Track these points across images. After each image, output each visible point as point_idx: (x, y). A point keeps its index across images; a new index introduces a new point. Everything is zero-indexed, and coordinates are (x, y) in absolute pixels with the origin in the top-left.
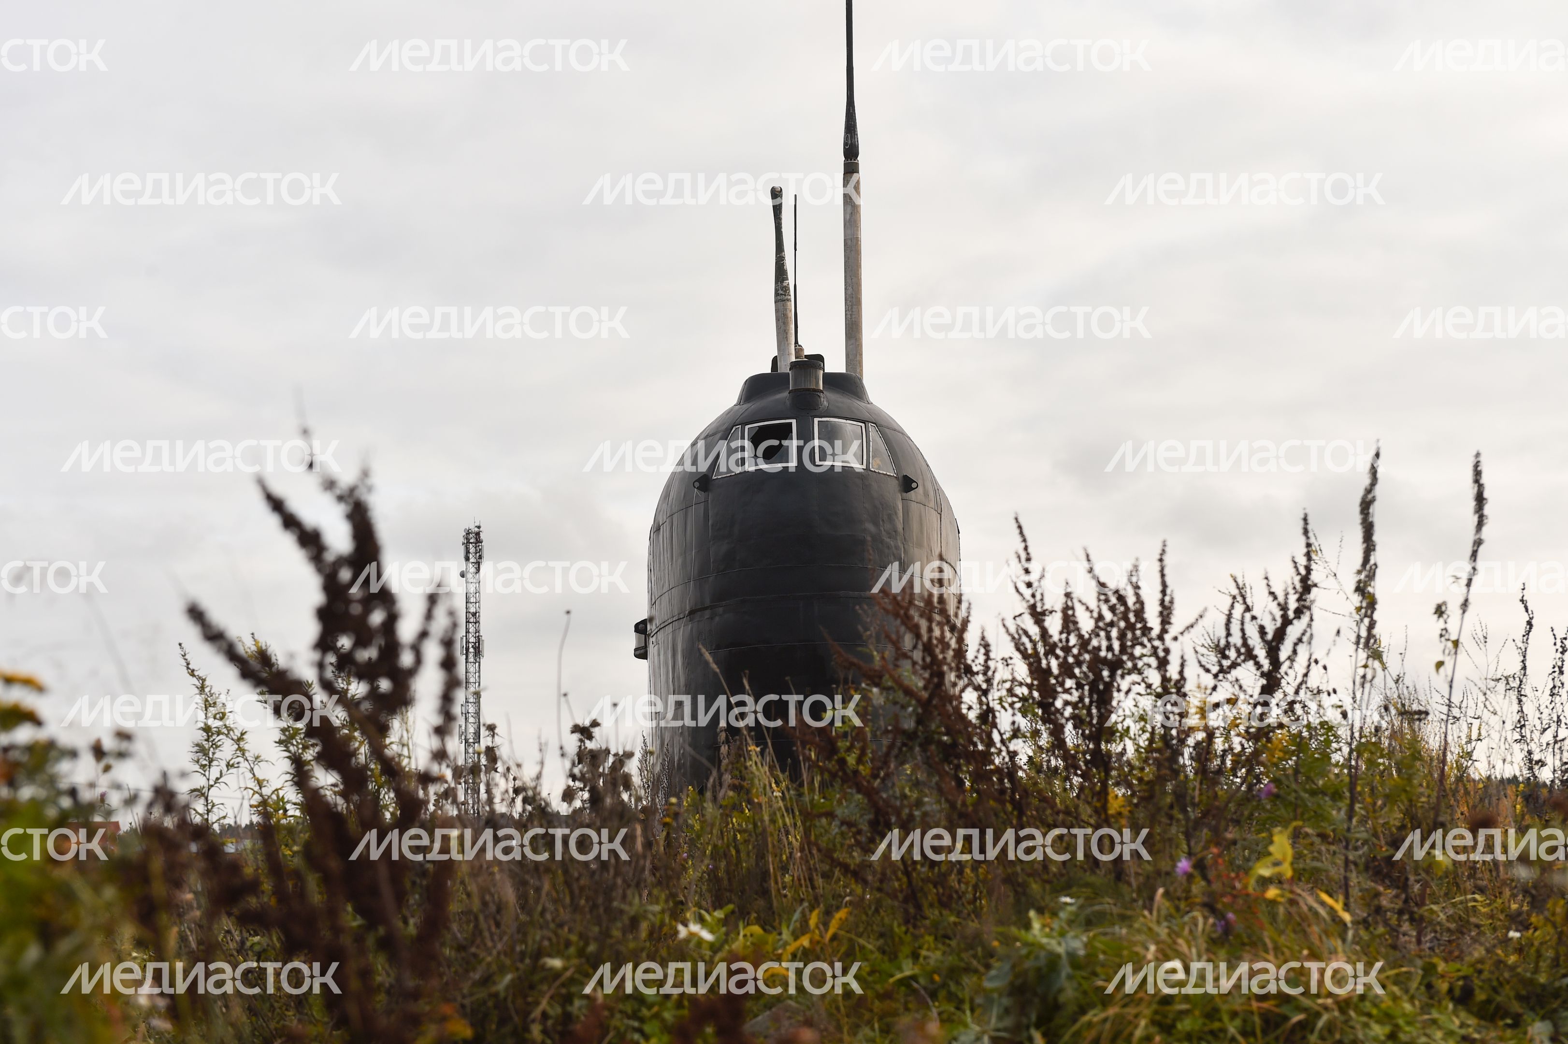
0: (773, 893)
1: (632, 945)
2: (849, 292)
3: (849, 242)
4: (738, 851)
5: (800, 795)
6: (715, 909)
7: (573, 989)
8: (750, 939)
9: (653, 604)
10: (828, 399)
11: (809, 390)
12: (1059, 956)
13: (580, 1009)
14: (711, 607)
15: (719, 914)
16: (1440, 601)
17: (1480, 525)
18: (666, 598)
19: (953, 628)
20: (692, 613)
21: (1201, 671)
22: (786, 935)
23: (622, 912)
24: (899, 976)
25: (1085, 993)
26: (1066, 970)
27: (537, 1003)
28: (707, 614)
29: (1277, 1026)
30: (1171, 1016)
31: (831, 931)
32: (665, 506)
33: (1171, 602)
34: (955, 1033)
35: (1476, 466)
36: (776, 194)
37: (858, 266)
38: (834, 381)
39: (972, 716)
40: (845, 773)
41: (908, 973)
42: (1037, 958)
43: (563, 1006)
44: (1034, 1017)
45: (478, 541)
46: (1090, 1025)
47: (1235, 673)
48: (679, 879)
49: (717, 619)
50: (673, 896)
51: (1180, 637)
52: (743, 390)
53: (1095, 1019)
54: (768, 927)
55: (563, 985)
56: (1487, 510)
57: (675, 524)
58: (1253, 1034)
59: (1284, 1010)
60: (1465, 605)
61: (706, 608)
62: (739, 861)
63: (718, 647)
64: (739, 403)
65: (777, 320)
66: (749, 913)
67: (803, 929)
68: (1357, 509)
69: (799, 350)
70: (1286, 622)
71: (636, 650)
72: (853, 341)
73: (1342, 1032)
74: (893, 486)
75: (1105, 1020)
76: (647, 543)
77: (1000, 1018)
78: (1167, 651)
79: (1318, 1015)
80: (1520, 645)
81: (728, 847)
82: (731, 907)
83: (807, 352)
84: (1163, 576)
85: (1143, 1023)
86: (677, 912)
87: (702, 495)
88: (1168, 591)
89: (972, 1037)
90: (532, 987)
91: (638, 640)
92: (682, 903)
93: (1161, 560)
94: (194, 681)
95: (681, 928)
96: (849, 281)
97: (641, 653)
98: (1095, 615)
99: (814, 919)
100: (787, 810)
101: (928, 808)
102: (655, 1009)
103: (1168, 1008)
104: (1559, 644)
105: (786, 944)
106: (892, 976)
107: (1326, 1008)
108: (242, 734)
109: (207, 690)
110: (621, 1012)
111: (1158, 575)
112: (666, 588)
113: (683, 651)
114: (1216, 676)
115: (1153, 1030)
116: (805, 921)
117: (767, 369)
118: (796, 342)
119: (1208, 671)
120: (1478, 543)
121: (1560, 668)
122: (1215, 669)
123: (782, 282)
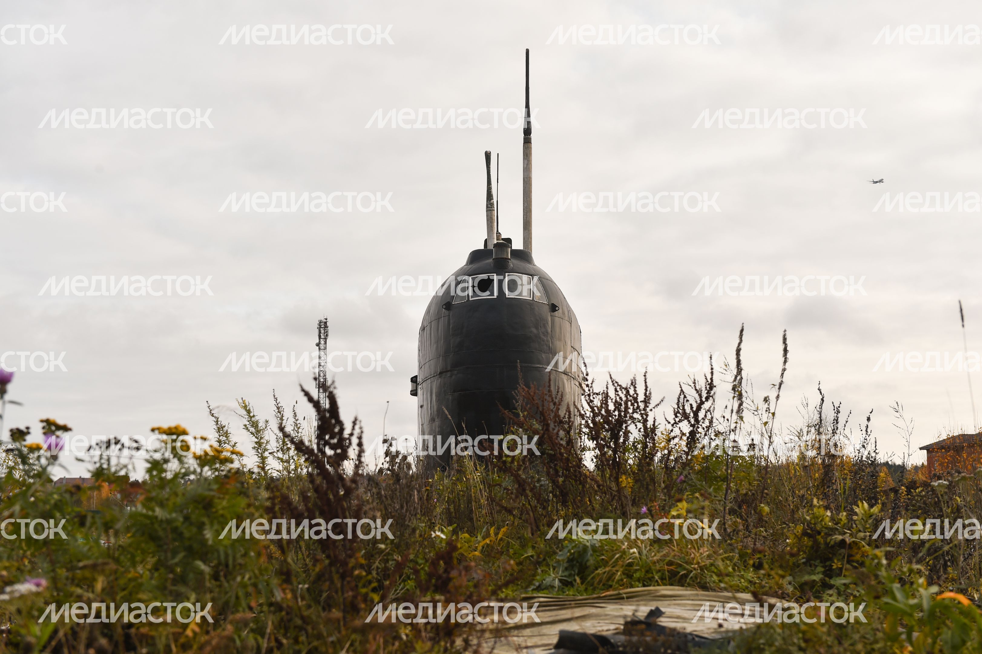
0: (475, 519)
1: (413, 540)
2: (525, 206)
3: (526, 179)
4: (459, 500)
5: (488, 475)
6: (448, 526)
7: (389, 557)
8: (464, 539)
9: (420, 368)
10: (513, 263)
11: (503, 258)
12: (588, 547)
13: (391, 565)
14: (451, 371)
15: (450, 528)
16: (766, 396)
17: (785, 362)
18: (427, 364)
19: (555, 404)
20: (441, 373)
21: (666, 423)
22: (479, 538)
23: (408, 526)
24: (526, 555)
25: (597, 561)
26: (590, 552)
27: (375, 563)
28: (449, 374)
29: (676, 575)
30: (632, 571)
31: (500, 536)
32: (427, 317)
33: (650, 394)
34: (544, 577)
35: (785, 335)
36: (488, 156)
37: (530, 192)
38: (517, 254)
39: (564, 443)
40: (506, 467)
41: (530, 554)
42: (579, 547)
43: (385, 564)
44: (577, 571)
45: (326, 327)
46: (598, 574)
47: (680, 425)
48: (432, 512)
49: (454, 377)
50: (430, 520)
51: (653, 409)
52: (469, 257)
53: (601, 572)
54: (472, 535)
55: (385, 555)
56: (788, 356)
57: (433, 327)
58: (665, 579)
59: (679, 570)
60: (778, 397)
61: (448, 371)
62: (459, 506)
63: (454, 392)
64: (467, 265)
65: (487, 220)
66: (464, 528)
67: (487, 535)
68: (735, 353)
69: (498, 234)
70: (702, 403)
71: (411, 391)
72: (527, 231)
73: (701, 579)
74: (547, 309)
75: (605, 573)
76: (418, 336)
77: (563, 572)
78: (647, 415)
79: (692, 571)
80: (819, 410)
81: (455, 498)
82: (455, 525)
83: (503, 236)
84: (646, 382)
85: (619, 573)
86: (432, 527)
87: (447, 312)
88: (648, 389)
89: (552, 579)
90: (372, 556)
91: (413, 386)
92: (434, 523)
93: (645, 376)
94: (213, 419)
95: (432, 533)
96: (525, 199)
97: (414, 393)
98: (614, 401)
99: (492, 531)
100: (481, 482)
101: (543, 483)
102: (422, 566)
103: (631, 568)
104: (836, 409)
105: (479, 542)
106: (523, 555)
107: (695, 569)
108: (235, 443)
109: (219, 423)
110: (408, 567)
111: (644, 382)
112: (427, 360)
113: (436, 393)
114: (673, 425)
115: (623, 577)
116: (488, 531)
117: (482, 247)
118: (497, 231)
119: (669, 423)
120: (784, 370)
121: (837, 420)
122: (672, 422)
123: (490, 201)
